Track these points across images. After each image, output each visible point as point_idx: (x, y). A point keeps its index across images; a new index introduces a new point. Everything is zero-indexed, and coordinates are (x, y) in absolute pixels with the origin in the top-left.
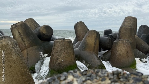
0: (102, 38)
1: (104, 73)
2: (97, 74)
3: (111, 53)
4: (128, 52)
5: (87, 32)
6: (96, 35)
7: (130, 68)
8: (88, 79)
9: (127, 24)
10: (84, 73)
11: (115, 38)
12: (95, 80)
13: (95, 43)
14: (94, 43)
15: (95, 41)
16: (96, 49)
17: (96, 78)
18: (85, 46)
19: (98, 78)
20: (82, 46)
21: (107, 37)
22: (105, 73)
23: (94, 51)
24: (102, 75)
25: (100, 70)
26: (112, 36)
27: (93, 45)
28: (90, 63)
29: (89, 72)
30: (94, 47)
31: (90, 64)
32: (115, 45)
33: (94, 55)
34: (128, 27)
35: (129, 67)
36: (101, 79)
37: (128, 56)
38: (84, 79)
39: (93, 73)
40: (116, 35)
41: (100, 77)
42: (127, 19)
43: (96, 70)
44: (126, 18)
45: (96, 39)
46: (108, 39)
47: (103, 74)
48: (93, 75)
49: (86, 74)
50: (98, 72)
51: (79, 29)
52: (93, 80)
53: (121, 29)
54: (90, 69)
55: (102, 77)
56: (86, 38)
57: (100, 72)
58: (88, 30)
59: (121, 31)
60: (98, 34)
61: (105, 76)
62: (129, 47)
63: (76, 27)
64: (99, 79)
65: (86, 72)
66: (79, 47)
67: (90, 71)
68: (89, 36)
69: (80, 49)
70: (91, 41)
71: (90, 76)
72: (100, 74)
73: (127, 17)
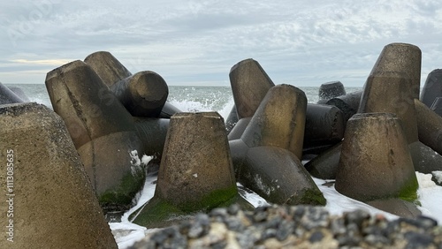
0: (314, 108)
1: (317, 216)
2: (297, 219)
3: (340, 153)
4: (392, 152)
5: (269, 92)
6: (295, 99)
7: (400, 199)
8: (272, 236)
9: (390, 67)
10: (259, 216)
11: (352, 110)
12: (292, 238)
13: (293, 125)
14: (288, 123)
15: (294, 119)
16: (294, 141)
17: (294, 233)
18: (262, 133)
19: (300, 232)
20: (253, 133)
21: (330, 107)
22: (320, 219)
23: (288, 147)
24: (312, 224)
25: (307, 208)
26: (344, 103)
27: (286, 128)
28: (277, 184)
29: (274, 213)
30: (290, 136)
31: (275, 187)
32: (354, 130)
33: (288, 158)
34: (392, 75)
35: (396, 196)
36: (308, 235)
37: (392, 163)
38: (258, 235)
39: (284, 218)
40: (355, 98)
41: (307, 229)
42: (391, 50)
43: (294, 208)
44: (387, 49)
45: (294, 113)
46: (331, 111)
47: (314, 220)
48: (284, 222)
49: (264, 221)
50: (300, 214)
51: (245, 80)
52: (286, 239)
53: (370, 80)
54: (275, 206)
55: (313, 231)
56: (265, 108)
57: (307, 213)
58: (271, 83)
59: (373, 88)
60: (300, 96)
61: (321, 227)
62: (397, 136)
63: (234, 75)
64: (304, 235)
65: (265, 213)
66: (243, 136)
67: (277, 212)
68: (273, 104)
69: (246, 141)
70: (281, 117)
71: (277, 226)
72: (305, 219)
73: (391, 45)
